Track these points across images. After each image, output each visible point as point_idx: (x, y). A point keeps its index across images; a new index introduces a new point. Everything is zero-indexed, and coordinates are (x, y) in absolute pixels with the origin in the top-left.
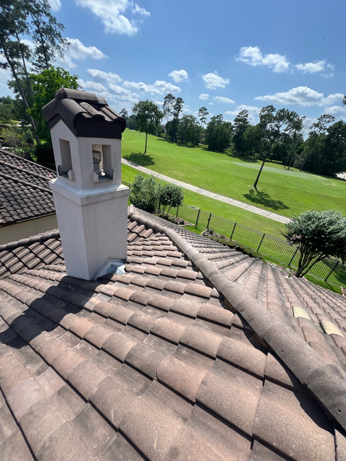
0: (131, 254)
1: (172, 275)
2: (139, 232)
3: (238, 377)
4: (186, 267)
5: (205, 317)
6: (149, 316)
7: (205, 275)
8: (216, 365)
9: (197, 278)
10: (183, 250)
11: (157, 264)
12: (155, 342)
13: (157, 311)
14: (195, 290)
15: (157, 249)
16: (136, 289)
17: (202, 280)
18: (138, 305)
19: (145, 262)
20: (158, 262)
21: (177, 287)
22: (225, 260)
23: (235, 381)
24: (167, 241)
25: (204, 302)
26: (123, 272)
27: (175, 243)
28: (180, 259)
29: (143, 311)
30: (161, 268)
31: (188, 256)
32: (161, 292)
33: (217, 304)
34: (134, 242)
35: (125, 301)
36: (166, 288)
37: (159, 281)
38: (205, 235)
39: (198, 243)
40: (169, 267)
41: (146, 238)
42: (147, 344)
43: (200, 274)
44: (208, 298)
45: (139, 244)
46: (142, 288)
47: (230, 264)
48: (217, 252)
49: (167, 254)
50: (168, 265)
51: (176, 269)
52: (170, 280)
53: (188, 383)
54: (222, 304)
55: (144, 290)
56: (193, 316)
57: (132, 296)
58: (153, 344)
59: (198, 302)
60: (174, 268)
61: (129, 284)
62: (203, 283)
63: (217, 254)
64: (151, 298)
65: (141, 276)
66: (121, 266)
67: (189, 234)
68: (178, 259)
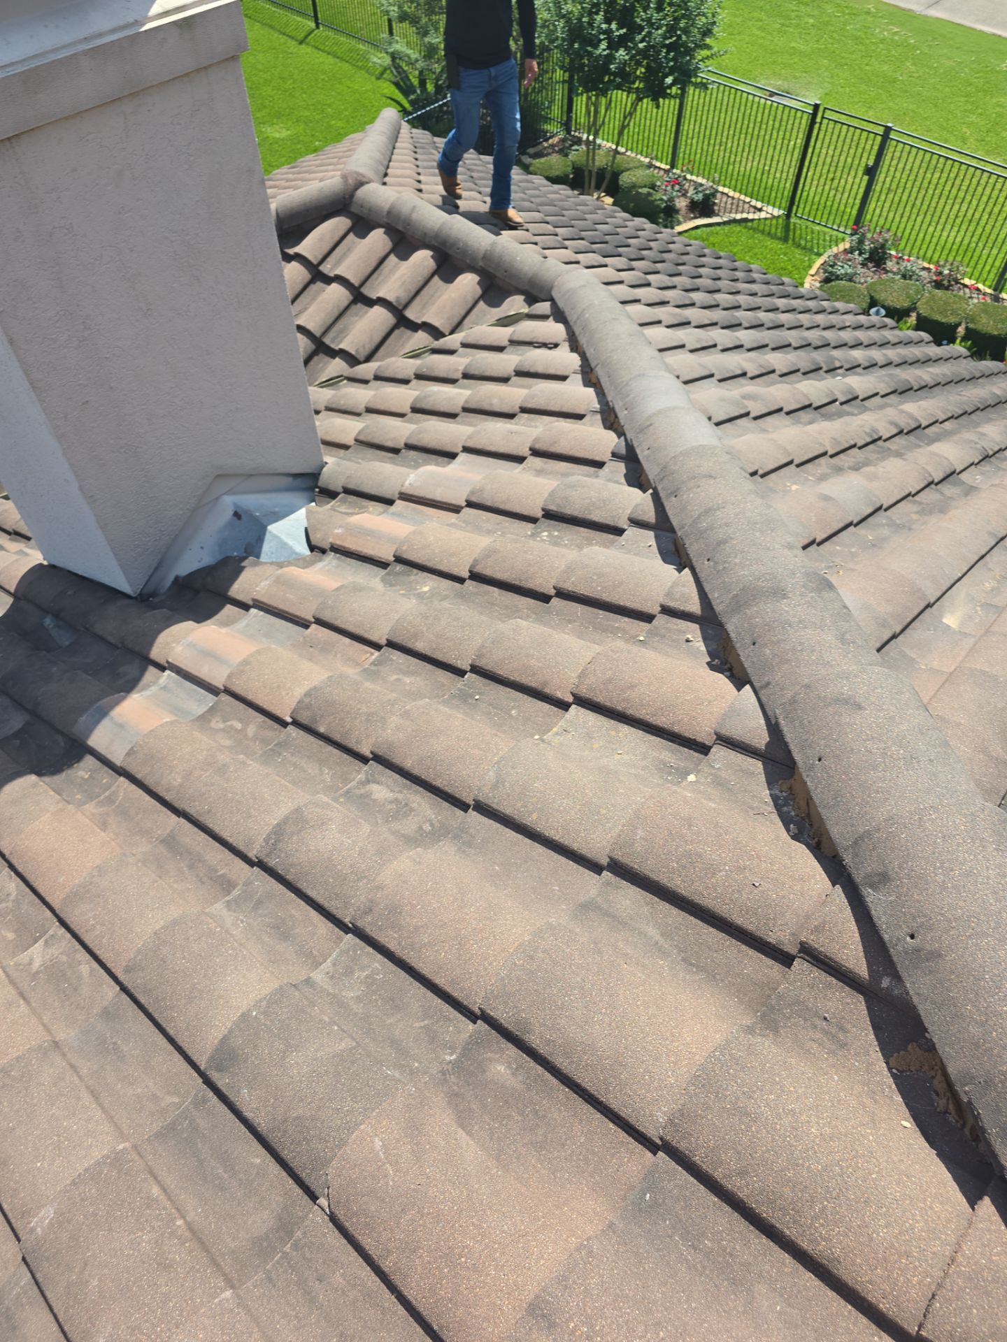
0: (349, 440)
1: (534, 584)
2: (404, 297)
3: (761, 1288)
4: (619, 531)
5: (654, 876)
6: (366, 828)
7: (714, 596)
8: (649, 1189)
9: (667, 611)
10: (622, 414)
11: (470, 504)
12: (370, 982)
13: (418, 798)
15: (486, 406)
16: (339, 655)
17: (689, 623)
18: (336, 751)
19: (411, 492)
20: (472, 493)
21: (540, 665)
22: (899, 455)
23: (738, 1311)
24: (550, 348)
25: (677, 769)
26: (296, 553)
27: (593, 365)
28: (597, 476)
29: (348, 792)
30: (489, 532)
31: (640, 457)
32: (460, 683)
33: (746, 791)
34: (376, 361)
35: (276, 726)
36: (482, 663)
37: (457, 619)
38: (838, 278)
39: (755, 345)
40: (531, 525)
41: (444, 336)
42: (329, 994)
43: (684, 586)
44: (704, 749)
45: (400, 376)
46: (372, 654)
47: (930, 479)
48: (862, 400)
49: (537, 440)
50: (526, 513)
51: (566, 545)
52: (518, 611)
53: (468, 1280)
54: (777, 792)
55: (376, 665)
56: (589, 855)
57: (307, 700)
58: (358, 997)
59: (644, 763)
60: (556, 533)
61: (311, 623)
62: (698, 644)
63: (860, 413)
64: (393, 725)
65: (378, 580)
66: (292, 516)
67: (717, 288)
68: (587, 476)
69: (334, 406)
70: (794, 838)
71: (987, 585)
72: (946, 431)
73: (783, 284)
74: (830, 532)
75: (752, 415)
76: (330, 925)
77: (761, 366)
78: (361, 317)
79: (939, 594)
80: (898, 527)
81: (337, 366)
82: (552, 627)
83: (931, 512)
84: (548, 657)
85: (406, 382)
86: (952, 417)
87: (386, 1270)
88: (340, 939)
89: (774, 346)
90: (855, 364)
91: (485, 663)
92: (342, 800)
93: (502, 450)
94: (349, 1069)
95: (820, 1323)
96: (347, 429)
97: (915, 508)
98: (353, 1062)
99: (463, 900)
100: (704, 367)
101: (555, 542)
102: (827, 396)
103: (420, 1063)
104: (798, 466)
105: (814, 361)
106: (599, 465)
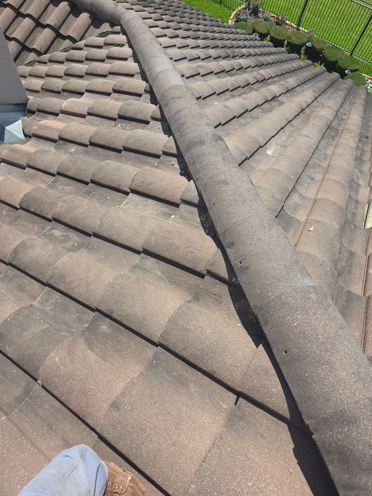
0: (39, 88)
1: (115, 146)
2: (58, 24)
3: (191, 385)
4: (147, 123)
5: (158, 253)
6: (51, 247)
7: (180, 146)
8: (155, 359)
9: (165, 153)
10: (147, 73)
11: (89, 114)
12: (56, 303)
13: (72, 234)
14: (152, 187)
15: (95, 72)
16: (39, 180)
17: (173, 158)
18: (38, 218)
19: (65, 110)
20: (89, 109)
21: (117, 178)
22: (256, 90)
23: (184, 393)
24: (121, 47)
25: (168, 214)
26: (19, 138)
27: (136, 53)
28: (139, 100)
29: (44, 234)
30: (97, 125)
31: (154, 91)
32: (87, 188)
33: (192, 219)
34: (50, 54)
35: (14, 210)
36: (95, 179)
37: (84, 162)
38: (241, 20)
39: (205, 46)
40: (114, 122)
41: (78, 42)
42: (39, 309)
43: (170, 143)
44: (177, 205)
45: (59, 60)
46: (52, 178)
47: (267, 99)
48: (245, 69)
49: (115, 86)
50: (111, 116)
51: (128, 129)
52: (110, 157)
53: (91, 399)
54: (202, 219)
55: (53, 183)
56: (136, 248)
57: (25, 199)
58: (51, 309)
59: (157, 213)
60: (124, 125)
61: (26, 167)
62: (176, 166)
63: (243, 74)
64: (59, 206)
65: (53, 147)
66: (16, 123)
67: (191, 22)
68: (136, 100)
69: (32, 74)
70: (207, 234)
71: (283, 138)
72: (275, 81)
73: (218, 21)
74: (227, 120)
75: (201, 74)
76: (40, 284)
77: (206, 54)
78: (41, 33)
79: (265, 142)
80: (253, 118)
81: (32, 56)
82: (122, 163)
83: (266, 112)
84: (120, 175)
85: (62, 63)
86: (277, 76)
87: (62, 401)
88: (44, 289)
89: (212, 47)
90: (243, 55)
91: (96, 179)
92: (42, 237)
93: (101, 90)
94: (47, 335)
95: (210, 393)
96: (38, 83)
97: (261, 111)
98: (49, 332)
99: (88, 270)
100: (183, 54)
101: (123, 128)
102: (231, 67)
103: (75, 329)
104: (218, 95)
105: (227, 53)
106: (140, 95)
